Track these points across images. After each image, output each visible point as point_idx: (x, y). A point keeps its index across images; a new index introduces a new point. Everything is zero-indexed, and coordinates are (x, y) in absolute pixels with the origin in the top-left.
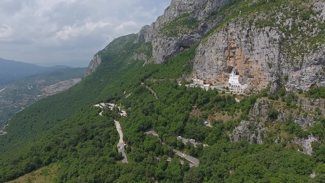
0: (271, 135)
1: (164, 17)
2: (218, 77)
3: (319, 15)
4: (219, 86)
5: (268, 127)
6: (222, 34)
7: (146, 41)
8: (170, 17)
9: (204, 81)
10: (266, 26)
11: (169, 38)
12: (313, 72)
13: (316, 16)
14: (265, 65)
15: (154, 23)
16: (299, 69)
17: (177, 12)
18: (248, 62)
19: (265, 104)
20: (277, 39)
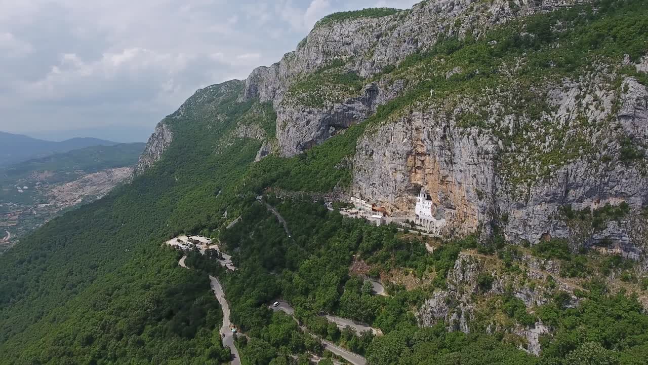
0: (481, 318)
1: (297, 59)
2: (397, 201)
3: (556, 113)
4: (399, 218)
5: (477, 303)
6: (401, 127)
7: (262, 100)
8: (309, 64)
9: (374, 205)
10: (474, 125)
11: (307, 110)
12: (543, 214)
13: (551, 115)
14: (472, 193)
15: (277, 65)
16: (524, 206)
17: (322, 56)
18: (446, 181)
19: (472, 263)
20: (491, 152)
